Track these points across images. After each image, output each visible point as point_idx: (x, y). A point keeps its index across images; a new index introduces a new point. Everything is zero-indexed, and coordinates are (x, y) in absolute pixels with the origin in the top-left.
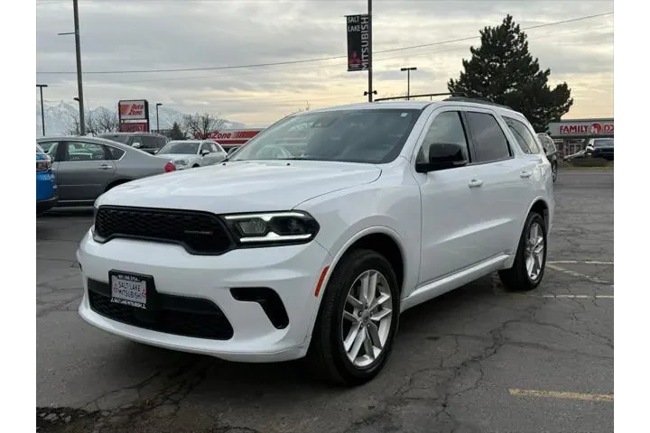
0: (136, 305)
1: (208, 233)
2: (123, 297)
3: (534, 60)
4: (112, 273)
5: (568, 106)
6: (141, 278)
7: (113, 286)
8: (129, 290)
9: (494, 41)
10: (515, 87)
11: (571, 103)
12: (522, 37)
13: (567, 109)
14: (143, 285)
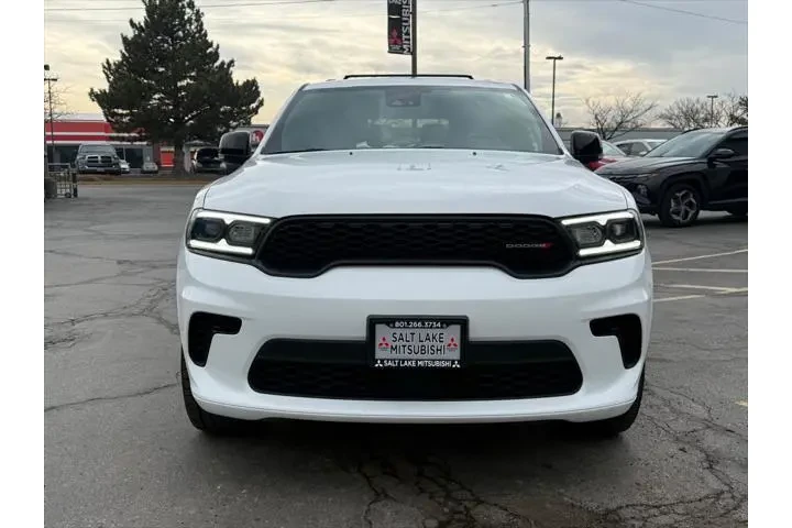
0: (437, 364)
1: (544, 245)
2: (401, 356)
3: (215, 46)
4: (373, 322)
5: (258, 107)
6: (447, 321)
7: (378, 340)
8: (416, 343)
9: (162, 16)
10: (191, 78)
11: (261, 103)
12: (198, 15)
13: (255, 111)
14: (455, 330)
